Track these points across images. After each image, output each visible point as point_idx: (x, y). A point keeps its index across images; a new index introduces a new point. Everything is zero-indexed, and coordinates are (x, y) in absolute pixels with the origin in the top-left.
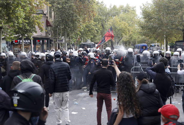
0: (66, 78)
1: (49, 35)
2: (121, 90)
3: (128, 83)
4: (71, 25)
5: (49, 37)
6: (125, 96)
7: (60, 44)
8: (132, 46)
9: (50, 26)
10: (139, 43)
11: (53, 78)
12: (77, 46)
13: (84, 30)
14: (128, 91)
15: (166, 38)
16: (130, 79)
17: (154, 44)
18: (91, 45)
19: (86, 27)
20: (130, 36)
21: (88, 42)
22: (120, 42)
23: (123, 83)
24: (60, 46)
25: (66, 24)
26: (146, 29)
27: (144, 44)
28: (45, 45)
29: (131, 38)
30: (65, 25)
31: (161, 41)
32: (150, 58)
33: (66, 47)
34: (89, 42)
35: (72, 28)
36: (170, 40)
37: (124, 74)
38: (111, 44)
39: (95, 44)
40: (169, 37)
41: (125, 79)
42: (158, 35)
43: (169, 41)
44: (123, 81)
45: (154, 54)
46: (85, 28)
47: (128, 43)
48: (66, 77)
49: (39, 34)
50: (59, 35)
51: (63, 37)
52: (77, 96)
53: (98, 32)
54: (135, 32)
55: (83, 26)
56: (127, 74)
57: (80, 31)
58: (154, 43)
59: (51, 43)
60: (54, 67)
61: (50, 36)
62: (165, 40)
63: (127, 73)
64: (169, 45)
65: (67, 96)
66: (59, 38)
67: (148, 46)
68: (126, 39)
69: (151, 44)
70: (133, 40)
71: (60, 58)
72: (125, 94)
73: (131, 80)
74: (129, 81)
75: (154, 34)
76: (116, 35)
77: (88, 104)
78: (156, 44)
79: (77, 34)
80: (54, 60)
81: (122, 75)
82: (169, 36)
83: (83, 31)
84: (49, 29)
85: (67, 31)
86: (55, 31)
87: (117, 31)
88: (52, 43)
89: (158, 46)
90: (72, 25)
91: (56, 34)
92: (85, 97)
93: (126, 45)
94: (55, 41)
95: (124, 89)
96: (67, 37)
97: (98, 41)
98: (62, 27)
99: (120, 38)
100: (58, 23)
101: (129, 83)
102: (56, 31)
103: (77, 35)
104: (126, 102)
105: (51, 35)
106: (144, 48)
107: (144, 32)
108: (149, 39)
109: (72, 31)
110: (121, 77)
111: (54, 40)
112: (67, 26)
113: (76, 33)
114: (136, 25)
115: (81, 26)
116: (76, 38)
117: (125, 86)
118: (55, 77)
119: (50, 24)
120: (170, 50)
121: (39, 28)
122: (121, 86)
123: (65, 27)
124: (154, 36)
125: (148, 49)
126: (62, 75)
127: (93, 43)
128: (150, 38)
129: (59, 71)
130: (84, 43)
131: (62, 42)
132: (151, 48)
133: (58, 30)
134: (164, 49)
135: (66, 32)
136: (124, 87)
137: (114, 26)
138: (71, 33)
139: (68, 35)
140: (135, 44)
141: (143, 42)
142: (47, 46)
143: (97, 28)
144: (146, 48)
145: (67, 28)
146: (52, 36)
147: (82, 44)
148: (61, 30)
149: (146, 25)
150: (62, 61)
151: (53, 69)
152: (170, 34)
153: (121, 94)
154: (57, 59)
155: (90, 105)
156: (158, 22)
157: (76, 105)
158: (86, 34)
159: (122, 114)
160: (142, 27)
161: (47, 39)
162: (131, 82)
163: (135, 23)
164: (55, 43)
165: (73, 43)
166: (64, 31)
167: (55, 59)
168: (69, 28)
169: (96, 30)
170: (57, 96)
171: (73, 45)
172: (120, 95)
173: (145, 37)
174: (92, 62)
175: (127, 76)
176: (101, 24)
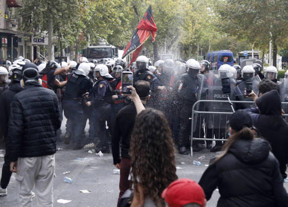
0: (49, 125)
1: (14, 26)
2: (140, 149)
3: (155, 134)
4: (64, 4)
5: (12, 31)
6: (148, 162)
7: (39, 47)
8: (200, 55)
9: (16, 6)
10: (215, 50)
11: (19, 122)
12: (76, 53)
13: (93, 18)
14: (156, 150)
15: (274, 38)
16: (161, 124)
17: (249, 52)
18: (107, 50)
19: (98, 10)
20: (195, 34)
21: (101, 43)
22: (174, 46)
23: (144, 134)
24: (39, 53)
25: (53, 3)
26: (230, 19)
27: (225, 51)
28: (3, 48)
29: (199, 38)
30: (49, 4)
31: (263, 45)
32: (234, 81)
33: (51, 54)
34: (104, 44)
35: (66, 11)
36: (281, 42)
37: (149, 112)
38: (154, 50)
39: (116, 49)
40: (280, 37)
41: (150, 123)
42: (256, 32)
43: (280, 46)
44: (146, 128)
45: (244, 73)
46: (94, 13)
47: (191, 48)
48: (50, 121)
50: (36, 28)
51: (45, 32)
52: (72, 163)
53: (123, 22)
54: (207, 24)
55: (90, 9)
56: (154, 114)
57: (85, 19)
58: (247, 50)
59: (16, 45)
60: (24, 97)
61: (15, 29)
62: (271, 44)
63: (154, 111)
64: (281, 56)
65: (52, 166)
66: (37, 33)
67: (235, 55)
68: (188, 39)
69: (242, 52)
70: (201, 42)
71: (37, 79)
72: (149, 159)
73: (162, 128)
74: (157, 129)
75: (247, 28)
76: (165, 30)
77: (95, 181)
78: (253, 52)
79: (78, 26)
80: (22, 81)
81: (144, 117)
82: (280, 34)
83: (89, 18)
84: (13, 14)
85: (54, 18)
86: (27, 18)
87: (167, 21)
88: (19, 44)
89: (256, 55)
91: (30, 26)
92: (88, 166)
93: (186, 53)
94: (25, 41)
95: (147, 146)
96: (54, 32)
97: (125, 43)
98: (42, 10)
99: (174, 37)
101: (158, 132)
102: (30, 17)
103: (77, 28)
104: (150, 176)
105: (17, 26)
106: (226, 59)
107: (226, 25)
108: (236, 39)
109: (66, 18)
110: (142, 120)
111: (24, 38)
112: (54, 6)
113: (75, 24)
114: (209, 8)
115: (86, 8)
116: (75, 36)
117: (150, 141)
118: (24, 121)
119: (14, 2)
120: (282, 65)
122: (141, 141)
123: (50, 10)
124: (247, 33)
125: (235, 62)
126: (41, 115)
127: (113, 47)
128: (239, 37)
129: (33, 107)
130: (92, 47)
131: (42, 43)
132: (242, 60)
133: (34, 15)
134: (269, 62)
135: (51, 20)
136: (148, 142)
137: (160, 10)
138: (64, 23)
139: (56, 28)
140: (207, 50)
141: (224, 47)
142: (9, 52)
143: (122, 14)
144: (230, 61)
145: (55, 11)
146: (19, 29)
147: (88, 49)
148: (41, 16)
149: (231, 8)
150: (40, 86)
151: (20, 101)
152: (283, 30)
153: (139, 157)
154: (29, 81)
155: (100, 185)
156: (257, 3)
157: (68, 184)
158: (98, 27)
159: (139, 203)
160: (222, 14)
161: (9, 36)
162: (162, 132)
163: (208, 4)
164: (25, 45)
165: (67, 47)
166: (47, 19)
167: (25, 80)
168: (58, 11)
169: (121, 18)
170: (30, 166)
171: (68, 50)
172: (138, 160)
173: (228, 36)
174: (101, 86)
175: (154, 117)
176: (132, 4)
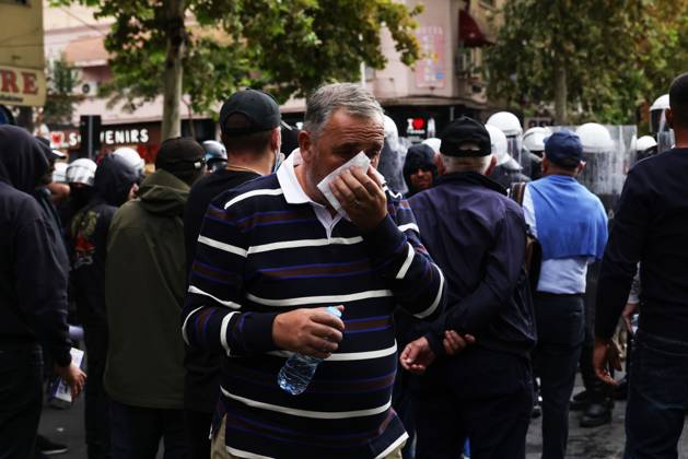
1: (477, 90)
4: (594, 28)
5: (473, 101)
9: (480, 41)
13: (672, 63)
19: (683, 43)
25: (566, 28)
30: (556, 31)
35: (600, 47)
46: (674, 51)
49: (421, 85)
55: (664, 42)
61: (479, 98)
79: (631, 85)
83: (661, 65)
85: (568, 63)
90: (596, 30)
98: (538, 45)
100: (518, 22)
105: (484, 90)
109: (598, 63)
112: (568, 36)
121: (396, 43)
135: (562, 69)
138: (594, 76)
139: (575, 89)
145: (571, 47)
148: (538, 61)
166: (551, 68)
168: (578, 47)
